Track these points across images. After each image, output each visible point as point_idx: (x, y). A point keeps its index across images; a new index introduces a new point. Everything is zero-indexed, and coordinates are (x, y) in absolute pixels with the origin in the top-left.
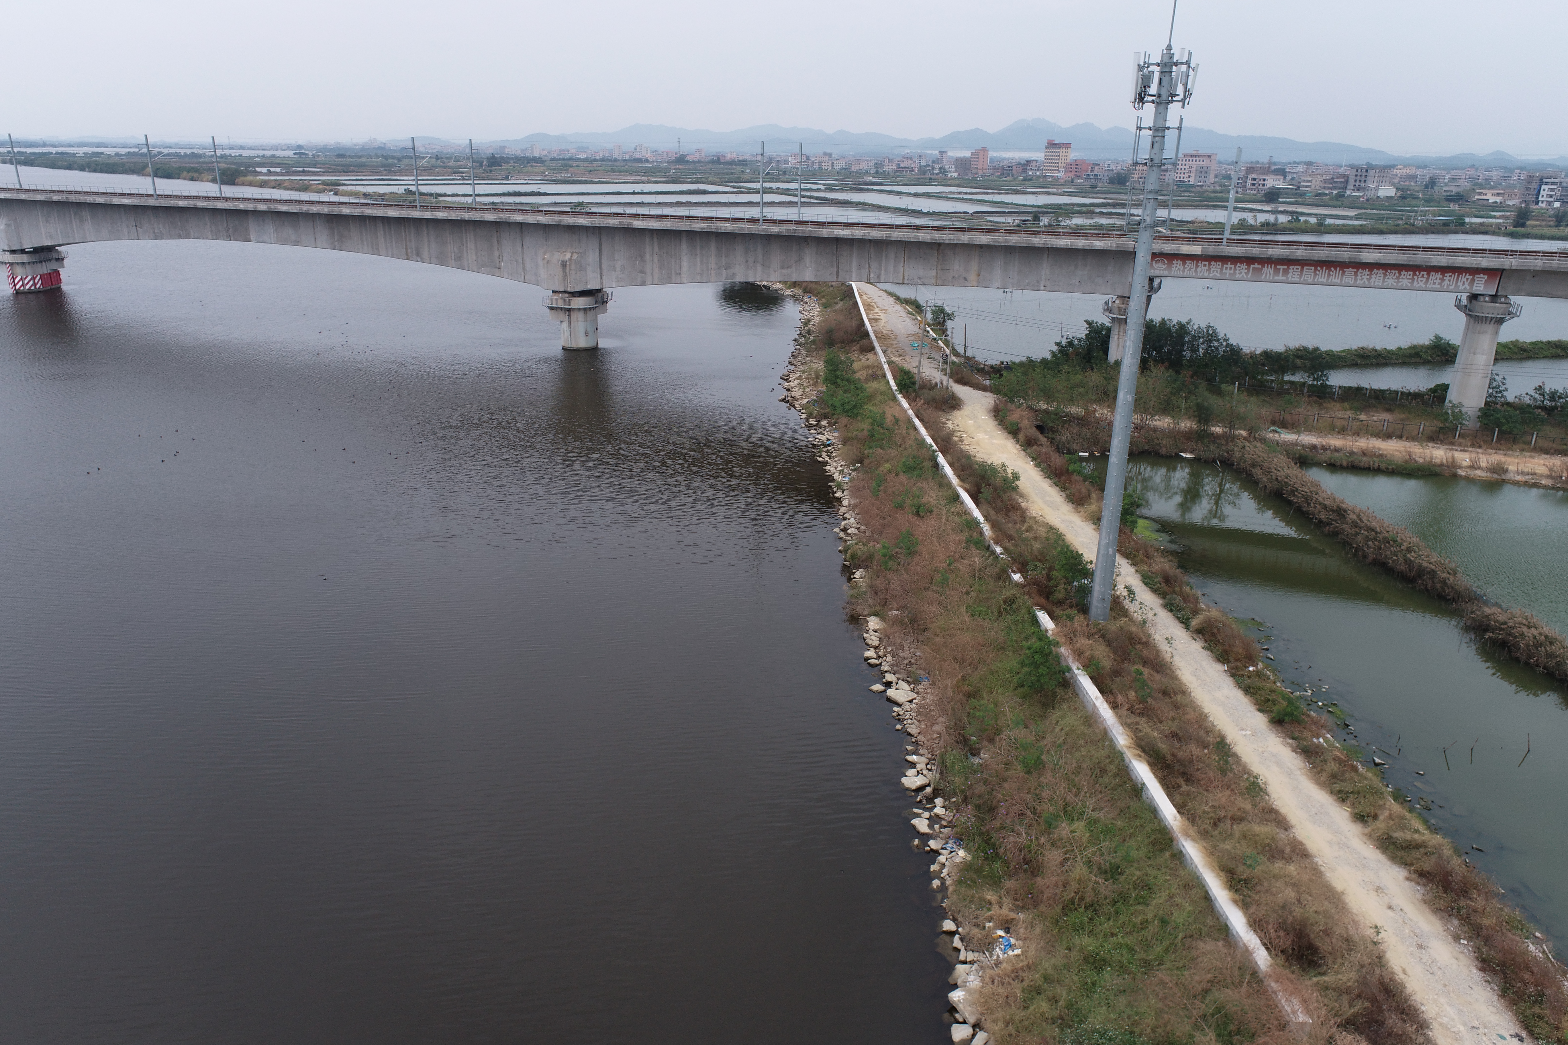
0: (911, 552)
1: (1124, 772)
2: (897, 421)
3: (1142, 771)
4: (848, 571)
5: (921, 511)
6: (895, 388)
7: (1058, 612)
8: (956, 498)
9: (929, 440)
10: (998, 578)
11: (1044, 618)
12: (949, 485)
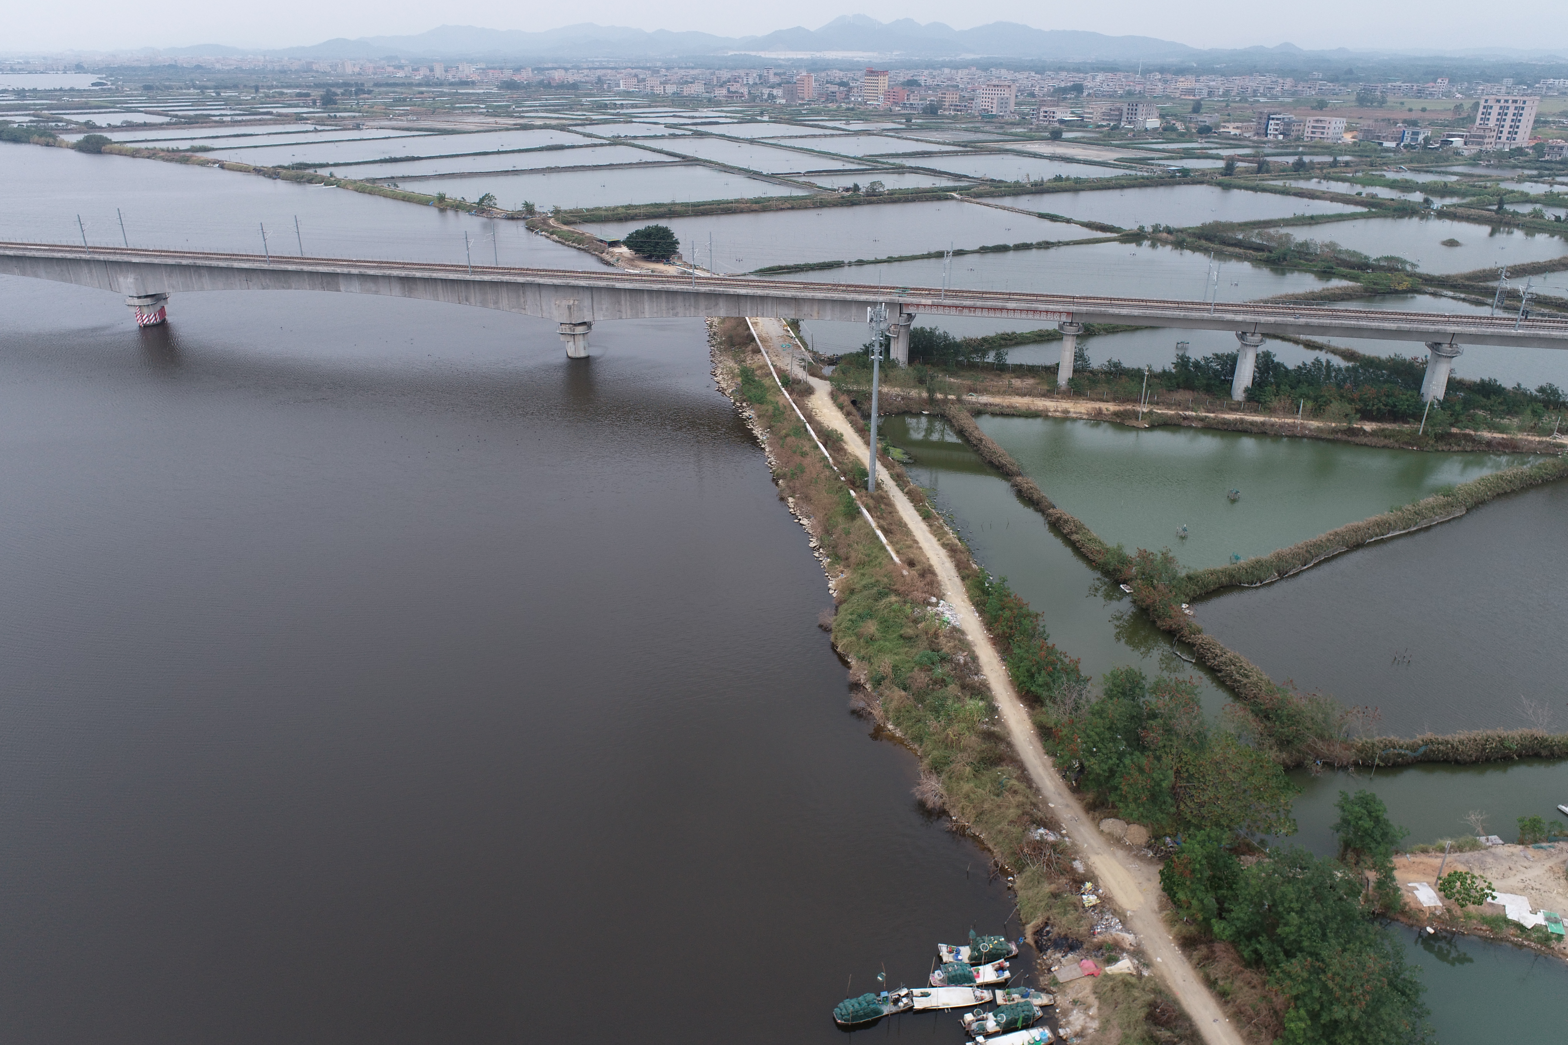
0: (803, 472)
1: (875, 533)
2: (785, 407)
3: (879, 533)
4: (775, 481)
5: (804, 455)
6: (780, 384)
7: (858, 490)
8: (817, 447)
9: (802, 418)
10: (836, 479)
11: (852, 492)
12: (812, 440)
